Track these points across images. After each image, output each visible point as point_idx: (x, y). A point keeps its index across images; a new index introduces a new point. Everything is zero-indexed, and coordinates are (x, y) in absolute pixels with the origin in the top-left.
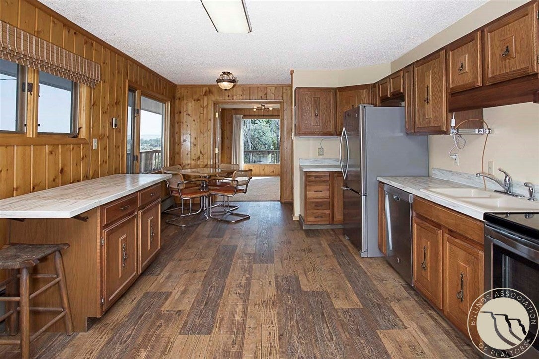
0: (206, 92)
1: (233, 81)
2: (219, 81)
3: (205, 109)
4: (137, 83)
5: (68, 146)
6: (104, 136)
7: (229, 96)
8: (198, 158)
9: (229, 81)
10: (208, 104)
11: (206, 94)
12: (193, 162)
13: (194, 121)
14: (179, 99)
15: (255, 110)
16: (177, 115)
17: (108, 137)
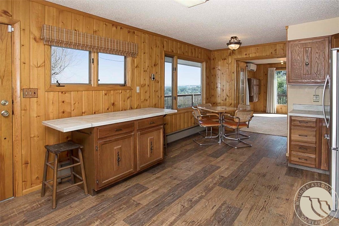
0: (230, 53)
1: (239, 43)
2: (228, 44)
3: (230, 65)
4: (173, 51)
5: (118, 91)
6: (145, 85)
7: (246, 55)
8: (226, 99)
9: (236, 43)
10: (232, 62)
11: (230, 55)
12: (222, 102)
13: (223, 74)
14: (213, 59)
15: (282, 63)
16: (212, 71)
17: (148, 85)
